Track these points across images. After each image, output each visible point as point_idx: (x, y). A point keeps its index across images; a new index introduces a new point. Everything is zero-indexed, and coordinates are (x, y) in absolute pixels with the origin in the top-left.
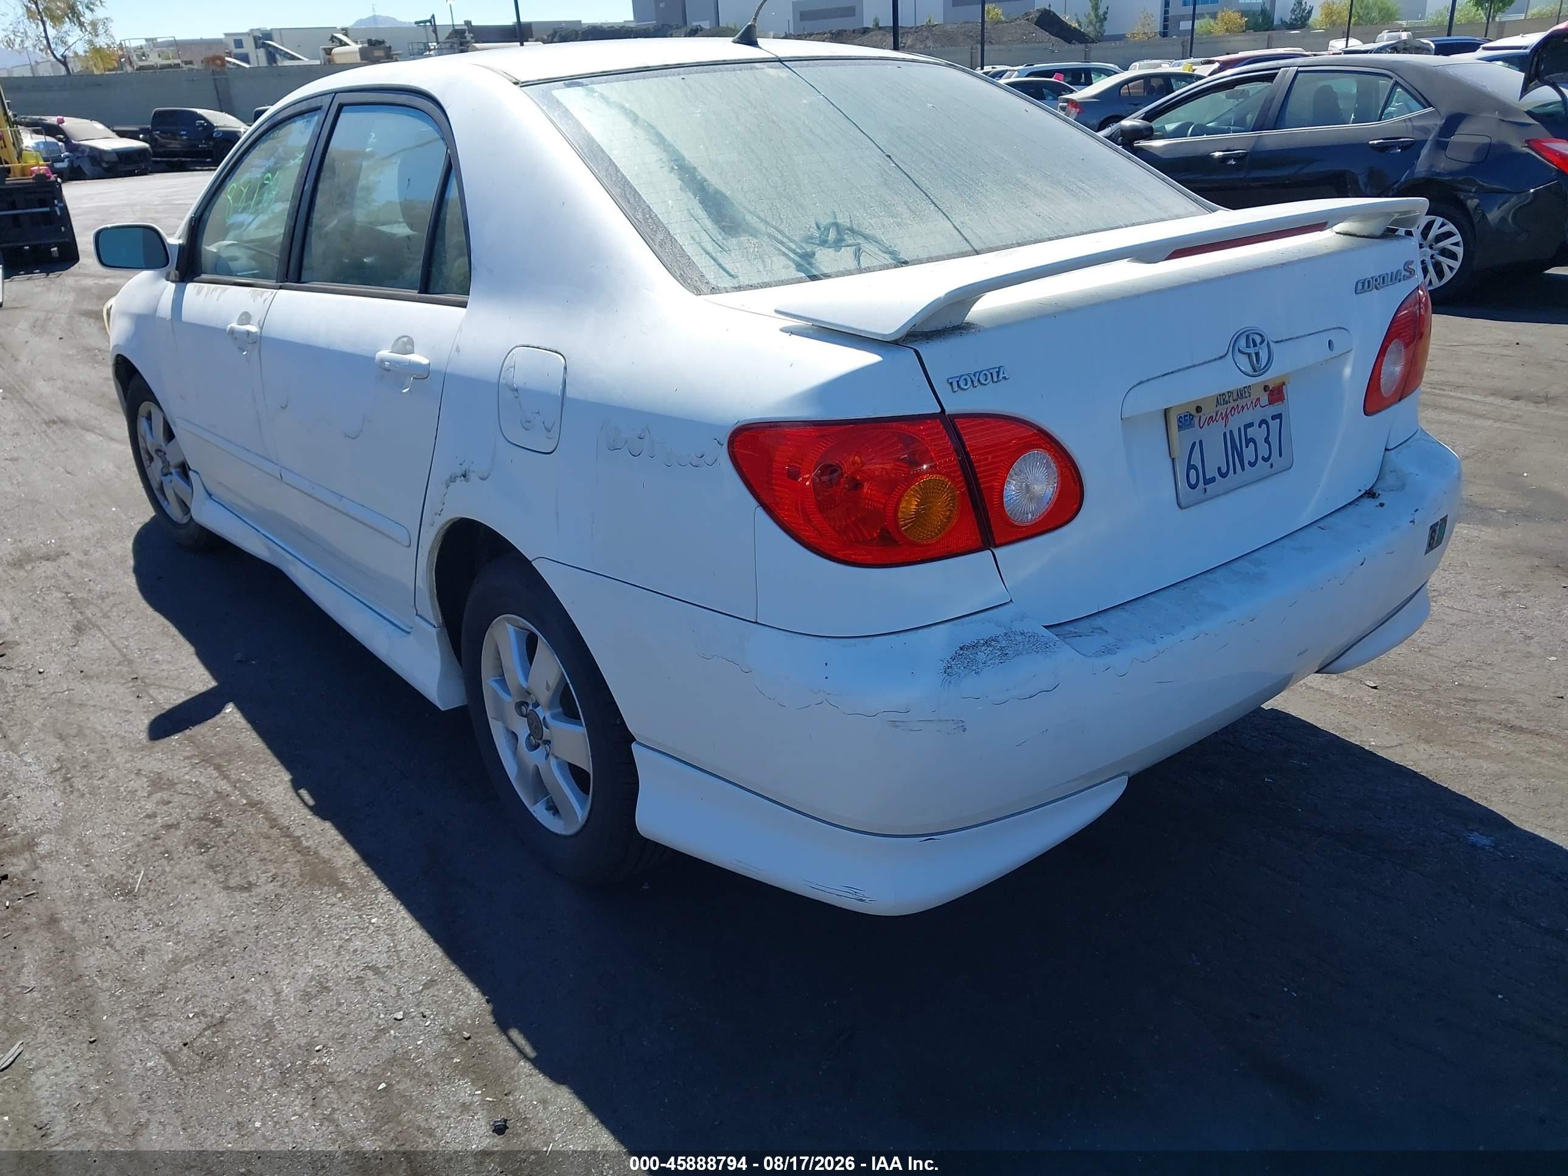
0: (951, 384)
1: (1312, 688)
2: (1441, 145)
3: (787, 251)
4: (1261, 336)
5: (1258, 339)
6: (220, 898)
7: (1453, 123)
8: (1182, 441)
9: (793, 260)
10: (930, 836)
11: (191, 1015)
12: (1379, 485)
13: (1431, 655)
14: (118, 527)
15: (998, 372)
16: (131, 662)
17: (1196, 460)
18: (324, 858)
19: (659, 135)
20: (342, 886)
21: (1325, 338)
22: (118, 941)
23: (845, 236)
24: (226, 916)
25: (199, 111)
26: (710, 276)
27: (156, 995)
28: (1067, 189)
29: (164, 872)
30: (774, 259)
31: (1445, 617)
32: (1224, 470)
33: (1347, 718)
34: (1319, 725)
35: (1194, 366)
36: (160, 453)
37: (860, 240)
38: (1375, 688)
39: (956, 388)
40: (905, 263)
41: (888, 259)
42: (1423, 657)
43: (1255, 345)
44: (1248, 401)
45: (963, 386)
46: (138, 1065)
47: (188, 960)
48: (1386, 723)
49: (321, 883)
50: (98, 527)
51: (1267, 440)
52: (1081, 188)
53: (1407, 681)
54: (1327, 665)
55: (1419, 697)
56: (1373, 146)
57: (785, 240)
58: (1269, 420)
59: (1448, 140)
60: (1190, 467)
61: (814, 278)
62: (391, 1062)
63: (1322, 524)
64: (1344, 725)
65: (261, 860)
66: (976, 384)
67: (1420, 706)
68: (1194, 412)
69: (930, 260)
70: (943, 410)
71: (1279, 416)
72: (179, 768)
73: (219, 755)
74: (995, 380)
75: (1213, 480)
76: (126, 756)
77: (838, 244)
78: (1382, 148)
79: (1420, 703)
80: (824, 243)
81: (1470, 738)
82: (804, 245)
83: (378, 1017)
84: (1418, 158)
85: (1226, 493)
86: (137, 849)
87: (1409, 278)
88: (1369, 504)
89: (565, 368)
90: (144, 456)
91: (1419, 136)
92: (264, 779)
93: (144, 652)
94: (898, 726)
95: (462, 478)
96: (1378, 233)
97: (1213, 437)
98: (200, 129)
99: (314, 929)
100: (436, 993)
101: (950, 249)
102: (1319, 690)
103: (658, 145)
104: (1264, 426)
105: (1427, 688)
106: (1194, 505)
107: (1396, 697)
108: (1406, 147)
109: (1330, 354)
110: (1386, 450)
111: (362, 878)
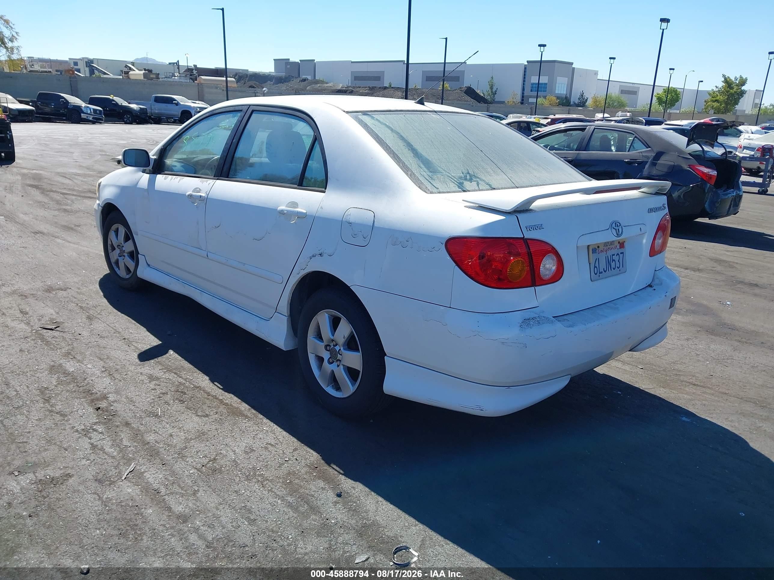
0: (527, 228)
1: (618, 367)
2: (654, 164)
3: (454, 181)
4: (620, 223)
5: (619, 225)
6: (196, 419)
7: (659, 155)
8: (593, 257)
9: (457, 185)
10: (509, 387)
11: (201, 457)
12: (653, 283)
13: (661, 359)
14: (90, 279)
15: (541, 226)
16: (119, 333)
17: (597, 265)
18: (235, 407)
19: (401, 136)
20: (246, 417)
21: (639, 226)
22: (159, 431)
23: (473, 178)
24: (202, 425)
25: (62, 95)
26: (429, 188)
27: (184, 450)
28: (543, 169)
29: (168, 409)
30: (450, 183)
31: (666, 346)
32: (605, 270)
33: (633, 378)
34: (622, 380)
35: (599, 231)
36: (119, 247)
37: (478, 180)
38: (642, 369)
39: (528, 230)
40: (494, 189)
41: (488, 187)
42: (659, 359)
43: (618, 226)
44: (613, 246)
45: (530, 229)
46: (186, 472)
47: (191, 439)
48: (648, 381)
49: (237, 415)
50: (80, 278)
51: (619, 261)
52: (547, 168)
53: (654, 367)
54: (633, 348)
55: (659, 373)
56: (625, 161)
57: (453, 177)
58: (620, 254)
59: (657, 162)
60: (595, 267)
61: (464, 191)
62: (289, 474)
63: (635, 294)
64: (632, 381)
65: (209, 407)
66: (534, 229)
67: (660, 376)
68: (597, 248)
69: (502, 189)
70: (524, 237)
71: (622, 253)
72: (159, 373)
73: (174, 369)
74: (540, 228)
75: (602, 272)
76: (133, 367)
77: (471, 180)
78: (629, 163)
79: (659, 375)
80: (466, 179)
81: (679, 387)
82: (459, 180)
83: (278, 460)
84: (644, 168)
85: (606, 278)
86: (153, 401)
87: (664, 209)
88: (649, 289)
89: (374, 216)
90: (109, 248)
91: (645, 160)
92: (198, 378)
93: (124, 329)
94: (504, 344)
95: (319, 255)
96: (654, 193)
97: (603, 257)
98: (62, 103)
99: (240, 431)
100: (299, 453)
101: (509, 186)
102: (621, 368)
103: (402, 140)
104: (618, 256)
105: (661, 370)
106: (596, 280)
107: (650, 372)
108: (640, 163)
109: (640, 233)
110: (655, 270)
111: (254, 414)
